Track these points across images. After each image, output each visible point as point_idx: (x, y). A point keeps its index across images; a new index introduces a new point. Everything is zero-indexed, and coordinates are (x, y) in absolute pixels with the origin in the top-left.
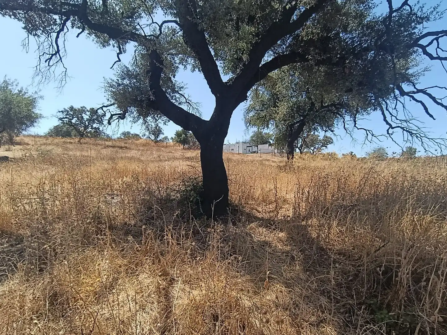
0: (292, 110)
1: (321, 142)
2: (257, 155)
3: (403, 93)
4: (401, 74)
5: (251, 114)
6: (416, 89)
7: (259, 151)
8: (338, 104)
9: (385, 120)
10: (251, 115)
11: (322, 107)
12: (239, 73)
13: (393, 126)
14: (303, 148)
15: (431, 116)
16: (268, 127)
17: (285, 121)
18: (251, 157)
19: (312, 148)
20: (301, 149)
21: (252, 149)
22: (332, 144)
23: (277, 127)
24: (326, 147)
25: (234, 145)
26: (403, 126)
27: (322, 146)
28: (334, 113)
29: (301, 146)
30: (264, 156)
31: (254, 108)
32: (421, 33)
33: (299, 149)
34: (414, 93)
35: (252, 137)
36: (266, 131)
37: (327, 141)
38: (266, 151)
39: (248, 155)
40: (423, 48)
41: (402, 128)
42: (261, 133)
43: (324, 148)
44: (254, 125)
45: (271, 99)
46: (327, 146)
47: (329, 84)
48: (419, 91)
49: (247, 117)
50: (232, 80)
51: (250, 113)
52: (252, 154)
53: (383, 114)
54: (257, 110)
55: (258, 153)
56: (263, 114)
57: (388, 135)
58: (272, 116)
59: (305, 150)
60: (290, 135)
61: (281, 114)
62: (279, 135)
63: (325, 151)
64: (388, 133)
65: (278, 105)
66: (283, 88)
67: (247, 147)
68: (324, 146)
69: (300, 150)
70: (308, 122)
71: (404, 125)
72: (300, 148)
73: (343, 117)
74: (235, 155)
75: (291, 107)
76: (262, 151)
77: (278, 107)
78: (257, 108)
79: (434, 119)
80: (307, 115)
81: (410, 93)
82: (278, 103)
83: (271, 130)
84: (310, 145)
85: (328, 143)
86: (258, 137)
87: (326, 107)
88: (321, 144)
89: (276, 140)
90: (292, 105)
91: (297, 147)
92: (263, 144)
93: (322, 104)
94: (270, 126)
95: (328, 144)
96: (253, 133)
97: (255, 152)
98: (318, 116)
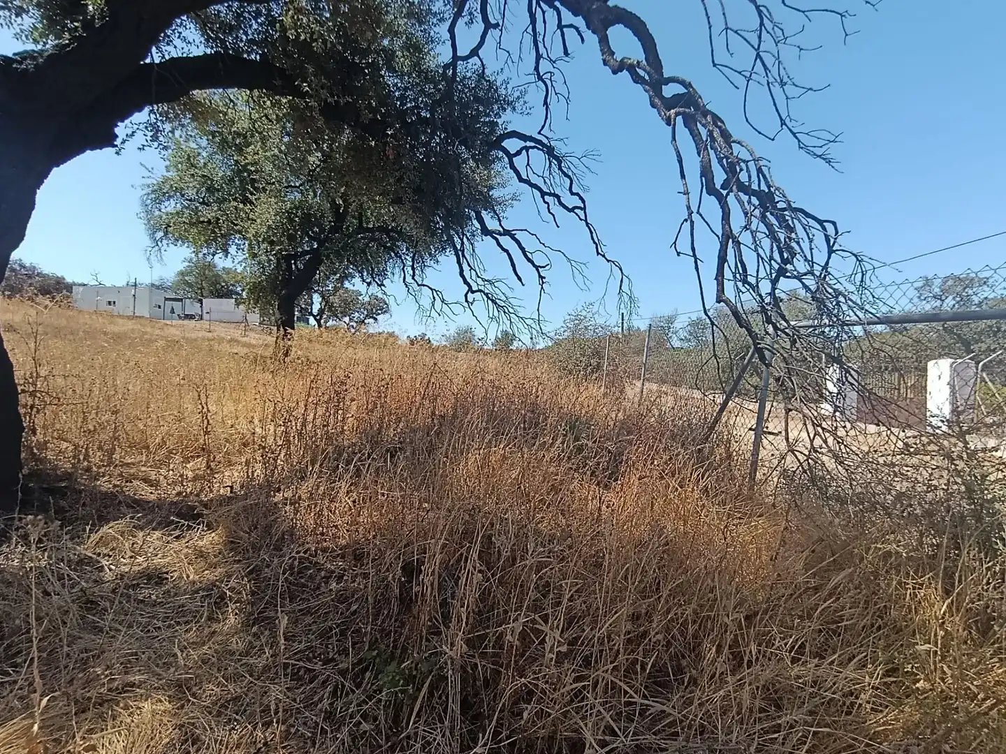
0: (291, 220)
1: (364, 308)
2: (198, 324)
3: (486, 231)
4: (481, 193)
5: (171, 206)
6: (502, 227)
7: (206, 316)
8: (392, 230)
9: (462, 274)
10: (169, 209)
11: (361, 229)
12: (68, 45)
13: (474, 289)
14: (325, 316)
15: (520, 279)
16: (226, 253)
17: (272, 243)
18: (175, 329)
19: (347, 319)
20: (321, 318)
21: (183, 309)
22: (387, 315)
23: (254, 256)
24: (376, 319)
25: (119, 290)
26: (486, 291)
27: (367, 316)
28: (385, 247)
29: (321, 312)
30: (221, 331)
31: (180, 191)
32: (506, 129)
33: (316, 319)
34: (500, 234)
35: (182, 274)
36: (221, 262)
37: (377, 308)
38: (226, 318)
39: (168, 322)
40: (510, 157)
41: (486, 295)
42: (211, 266)
43: (371, 320)
44: (182, 239)
45: (232, 180)
46: (378, 317)
47: (357, 173)
48: (507, 233)
49: (157, 213)
50: (34, 58)
51: (167, 203)
52: (181, 322)
53: (459, 262)
54: (190, 200)
55: (201, 319)
56: (208, 214)
57: (466, 305)
58: (236, 225)
59: (330, 323)
60: (286, 282)
61: (261, 225)
62: (260, 277)
63: (372, 327)
64: (467, 301)
65: (253, 198)
66: (267, 158)
67: (166, 299)
68: (371, 317)
69: (318, 321)
70: (328, 257)
71: (489, 289)
72: (318, 318)
73: (402, 260)
74: (120, 321)
75: (287, 212)
76: (214, 316)
77: (251, 203)
78: (191, 193)
79: (523, 285)
80: (327, 239)
81: (494, 232)
82: (252, 194)
83: (236, 261)
84: (342, 313)
85: (380, 312)
86: (202, 276)
87: (368, 230)
88: (366, 313)
89: (249, 289)
90: (291, 208)
91: (311, 314)
92: (218, 297)
93: (361, 223)
94: (232, 250)
95: (379, 314)
96: (187, 264)
97: (190, 317)
98: (352, 247)
